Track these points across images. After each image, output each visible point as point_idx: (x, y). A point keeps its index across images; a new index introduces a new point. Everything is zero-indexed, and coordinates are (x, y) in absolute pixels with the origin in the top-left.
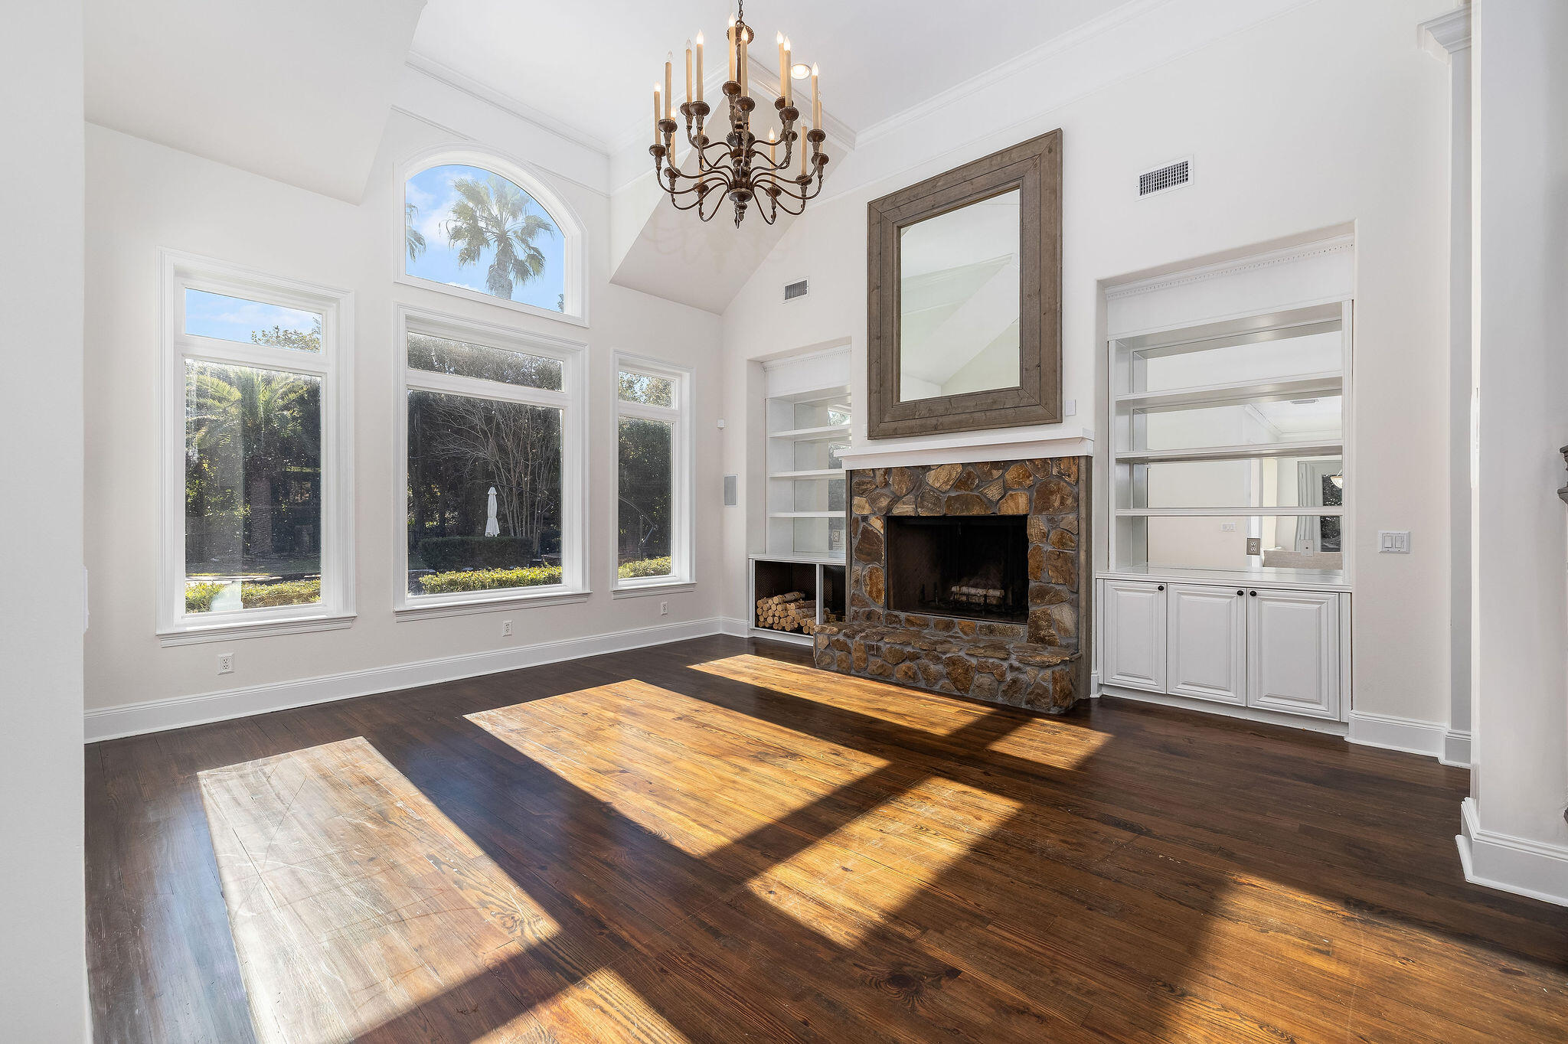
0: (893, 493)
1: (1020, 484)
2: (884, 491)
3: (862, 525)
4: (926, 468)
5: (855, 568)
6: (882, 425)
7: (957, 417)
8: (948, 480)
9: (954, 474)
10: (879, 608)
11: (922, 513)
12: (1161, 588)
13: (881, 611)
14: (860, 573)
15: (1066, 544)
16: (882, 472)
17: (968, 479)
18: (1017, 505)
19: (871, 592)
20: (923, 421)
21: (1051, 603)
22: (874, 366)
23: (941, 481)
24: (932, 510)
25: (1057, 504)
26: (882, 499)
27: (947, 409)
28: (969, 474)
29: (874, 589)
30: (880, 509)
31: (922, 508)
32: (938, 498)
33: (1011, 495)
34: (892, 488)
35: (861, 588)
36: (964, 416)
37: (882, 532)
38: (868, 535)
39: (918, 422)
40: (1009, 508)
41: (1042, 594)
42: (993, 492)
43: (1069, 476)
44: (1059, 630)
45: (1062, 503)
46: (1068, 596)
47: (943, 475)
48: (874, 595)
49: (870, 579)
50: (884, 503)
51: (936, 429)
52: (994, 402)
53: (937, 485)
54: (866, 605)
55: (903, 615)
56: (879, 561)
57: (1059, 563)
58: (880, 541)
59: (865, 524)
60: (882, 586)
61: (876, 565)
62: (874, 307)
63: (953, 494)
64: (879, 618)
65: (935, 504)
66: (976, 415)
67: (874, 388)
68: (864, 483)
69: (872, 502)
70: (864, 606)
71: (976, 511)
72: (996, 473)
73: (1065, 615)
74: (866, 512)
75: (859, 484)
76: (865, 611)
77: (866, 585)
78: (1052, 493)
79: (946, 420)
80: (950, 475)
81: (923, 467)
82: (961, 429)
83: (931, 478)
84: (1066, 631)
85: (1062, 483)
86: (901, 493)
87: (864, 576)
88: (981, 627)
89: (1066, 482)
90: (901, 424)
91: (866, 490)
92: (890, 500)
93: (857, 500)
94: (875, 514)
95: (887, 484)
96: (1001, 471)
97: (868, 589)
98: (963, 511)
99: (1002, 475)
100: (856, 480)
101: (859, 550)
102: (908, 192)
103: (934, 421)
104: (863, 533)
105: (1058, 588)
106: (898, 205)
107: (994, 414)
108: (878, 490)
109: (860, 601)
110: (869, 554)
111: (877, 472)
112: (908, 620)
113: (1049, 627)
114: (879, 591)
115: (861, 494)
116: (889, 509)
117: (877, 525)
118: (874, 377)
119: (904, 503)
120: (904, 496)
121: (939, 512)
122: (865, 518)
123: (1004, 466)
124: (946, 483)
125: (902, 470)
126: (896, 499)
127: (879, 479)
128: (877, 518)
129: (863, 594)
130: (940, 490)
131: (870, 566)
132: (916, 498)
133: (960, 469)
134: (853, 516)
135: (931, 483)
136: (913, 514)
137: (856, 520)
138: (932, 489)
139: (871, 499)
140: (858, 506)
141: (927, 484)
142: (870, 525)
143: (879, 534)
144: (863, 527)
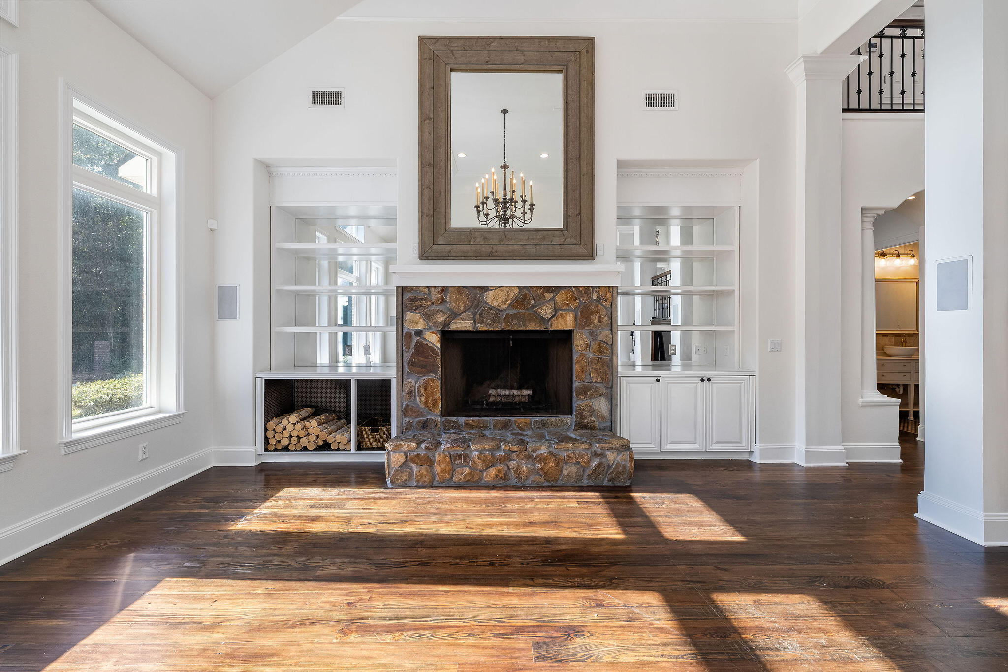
0: (450, 309)
1: (567, 305)
2: (440, 307)
3: (415, 339)
4: (484, 289)
5: (407, 380)
6: (435, 247)
7: (511, 247)
8: (506, 301)
9: (512, 295)
10: (435, 416)
11: (481, 328)
12: (657, 380)
13: (438, 419)
14: (413, 384)
15: (602, 351)
16: (438, 290)
17: (524, 299)
18: (564, 322)
19: (426, 403)
20: (478, 247)
21: (592, 397)
22: (426, 191)
23: (499, 300)
24: (490, 325)
25: (596, 322)
26: (439, 315)
27: (501, 240)
28: (525, 295)
29: (430, 399)
30: (436, 325)
31: (481, 323)
32: (496, 315)
33: (560, 314)
34: (449, 305)
35: (415, 399)
36: (516, 247)
37: (438, 345)
38: (422, 349)
39: (473, 247)
40: (558, 325)
41: (585, 391)
42: (546, 312)
43: (605, 301)
44: (597, 417)
45: (600, 321)
46: (604, 390)
47: (501, 296)
48: (430, 404)
49: (426, 390)
50: (440, 318)
53: (495, 304)
54: (422, 414)
55: (462, 420)
56: (436, 373)
57: (598, 367)
58: (437, 354)
59: (419, 338)
60: (438, 395)
61: (432, 376)
62: (426, 136)
63: (511, 312)
64: (436, 425)
65: (493, 320)
67: (425, 211)
68: (417, 300)
69: (428, 317)
70: (417, 416)
71: (532, 327)
72: (548, 296)
73: (602, 405)
74: (420, 327)
75: (412, 300)
76: (419, 421)
77: (420, 396)
78: (592, 313)
79: (501, 248)
80: (508, 295)
81: (481, 288)
82: (515, 258)
83: (489, 297)
84: (603, 417)
85: (600, 306)
86: (459, 309)
87: (419, 388)
89: (603, 305)
90: (456, 248)
91: (421, 306)
92: (446, 315)
93: (409, 315)
94: (429, 329)
95: (443, 301)
96: (552, 295)
97: (423, 399)
98: (520, 326)
99: (553, 298)
100: (407, 296)
101: (411, 363)
102: (462, 41)
103: (488, 249)
104: (416, 347)
105: (598, 385)
106: (452, 49)
108: (434, 307)
109: (414, 412)
110: (423, 367)
111: (432, 290)
112: (466, 424)
113: (591, 415)
114: (435, 401)
115: (415, 309)
116: (446, 324)
117: (433, 339)
118: (426, 201)
119: (462, 319)
120: (463, 312)
121: (497, 327)
122: (419, 333)
123: (555, 290)
124: (503, 302)
125: (460, 290)
126: (454, 315)
127: (434, 296)
128: (433, 332)
129: (418, 405)
130: (498, 307)
131: (426, 377)
132: (475, 314)
133: (517, 291)
134: (405, 331)
135: (489, 301)
136: (471, 329)
137: (409, 335)
138: (491, 307)
139: (425, 315)
140: (412, 321)
141: (486, 303)
142: (425, 339)
143: (435, 347)
144: (418, 341)
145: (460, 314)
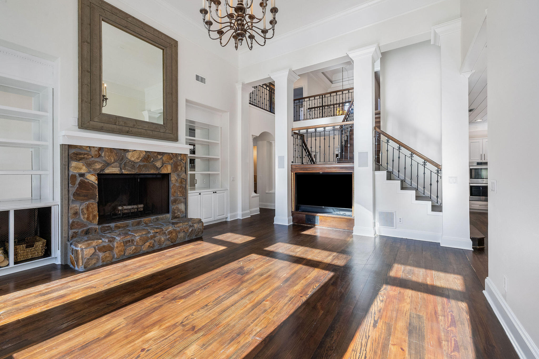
0: (104, 161)
1: (168, 161)
2: (98, 160)
3: (79, 179)
4: (126, 151)
6: (92, 122)
7: (140, 130)
8: (139, 158)
9: (142, 155)
10: (94, 225)
11: (124, 172)
12: (200, 194)
14: (78, 208)
15: (182, 183)
16: (96, 149)
17: (148, 158)
18: (167, 170)
19: (88, 219)
20: (121, 127)
21: (178, 203)
23: (135, 157)
24: (130, 171)
25: (180, 170)
26: (96, 165)
27: (134, 125)
28: (148, 156)
29: (91, 216)
30: (95, 170)
31: (125, 170)
32: (133, 165)
33: (165, 166)
34: (104, 158)
35: (80, 217)
36: (143, 130)
37: (97, 182)
38: (84, 185)
39: (118, 127)
40: (164, 171)
41: (175, 201)
42: (158, 164)
43: (184, 160)
44: (180, 213)
45: (181, 169)
46: (183, 200)
47: (136, 155)
48: (91, 218)
49: (87, 210)
50: (98, 166)
51: (127, 133)
52: (156, 128)
53: (133, 159)
54: (85, 226)
55: (112, 225)
56: (95, 199)
57: (181, 190)
58: (95, 188)
59: (82, 178)
60: (96, 213)
61: (92, 201)
63: (142, 164)
64: (96, 231)
65: (132, 168)
66: (148, 131)
68: (81, 154)
69: (89, 165)
70: (81, 227)
71: (152, 172)
72: (160, 157)
73: (182, 207)
74: (82, 171)
75: (77, 154)
76: (83, 231)
77: (83, 215)
78: (178, 166)
79: (134, 130)
80: (140, 155)
81: (124, 150)
83: (129, 155)
84: (183, 212)
85: (181, 163)
86: (111, 161)
87: (82, 209)
88: (153, 219)
89: (182, 162)
90: (106, 125)
91: (83, 158)
92: (102, 165)
93: (74, 164)
94: (89, 172)
95: (100, 156)
96: (161, 156)
97: (86, 216)
98: (146, 171)
99: (161, 158)
100: (72, 152)
101: (76, 194)
102: (110, 7)
103: (127, 129)
104: (80, 184)
105: (181, 198)
107: (156, 133)
108: (93, 159)
109: (79, 225)
110: (85, 196)
111: (92, 149)
112: (116, 227)
113: (178, 212)
114: (94, 216)
115: (78, 161)
116: (102, 170)
117: (93, 179)
119: (113, 167)
120: (113, 163)
121: (134, 172)
122: (82, 175)
123: (162, 154)
124: (138, 158)
125: (110, 150)
126: (107, 165)
127: (93, 153)
128: (92, 175)
129: (82, 220)
130: (134, 161)
131: (87, 203)
132: (120, 164)
133: (144, 153)
134: (70, 174)
135: (129, 158)
136: (118, 173)
137: (74, 177)
138: (130, 161)
139: (87, 164)
140: (76, 168)
141: (127, 158)
142: (86, 179)
143: (93, 184)
144: (81, 180)
145: (111, 164)
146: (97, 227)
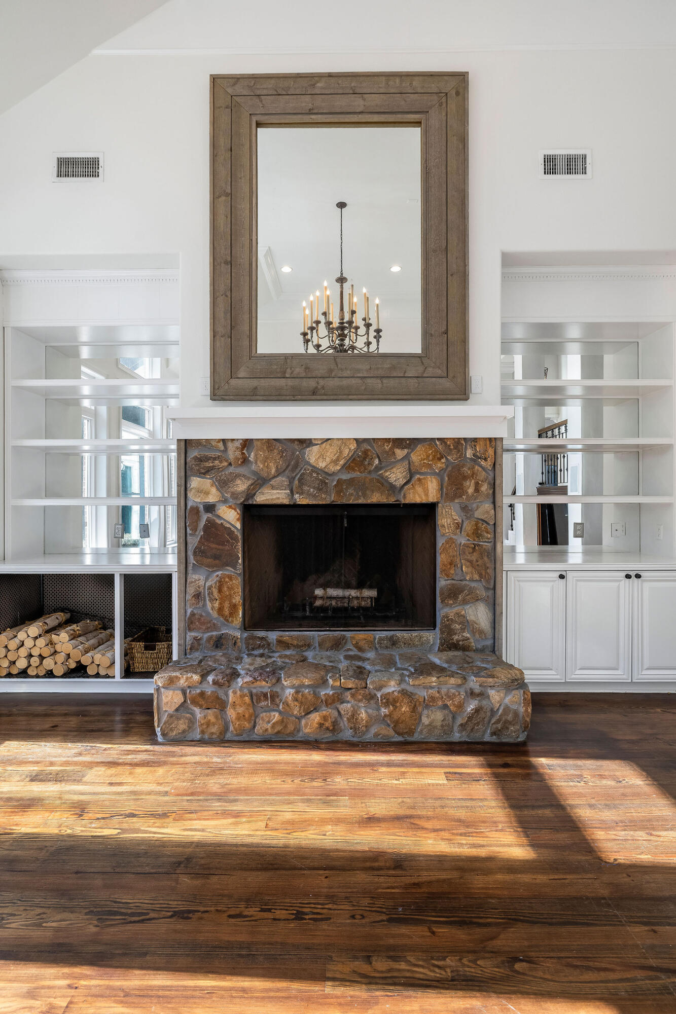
0: (255, 473)
1: (429, 466)
2: (242, 470)
3: (205, 517)
4: (306, 443)
5: (193, 577)
6: (233, 382)
7: (345, 382)
8: (338, 460)
9: (346, 451)
10: (234, 630)
11: (300, 500)
12: (561, 577)
14: (202, 583)
15: (481, 535)
16: (238, 444)
17: (364, 458)
19: (220, 610)
20: (296, 382)
21: (464, 602)
22: (221, 300)
23: (328, 460)
24: (314, 496)
25: (471, 490)
26: (238, 482)
27: (331, 371)
28: (365, 452)
29: (227, 605)
30: (234, 495)
31: (301, 494)
32: (322, 482)
33: (418, 480)
34: (253, 467)
35: (204, 605)
36: (354, 381)
37: (238, 525)
38: (214, 531)
39: (290, 382)
40: (416, 497)
41: (454, 595)
42: (396, 476)
43: (485, 460)
44: (473, 633)
45: (476, 489)
46: (484, 593)
47: (331, 453)
48: (226, 611)
49: (220, 591)
50: (241, 486)
51: (313, 393)
53: (322, 465)
54: (215, 627)
55: (273, 636)
56: (234, 567)
57: (474, 558)
58: (235, 539)
59: (210, 515)
60: (238, 599)
61: (229, 571)
62: (221, 219)
63: (345, 476)
64: (235, 643)
65: (320, 490)
67: (220, 330)
68: (207, 459)
69: (223, 484)
70: (208, 630)
71: (376, 498)
72: (400, 453)
73: (480, 616)
74: (211, 499)
75: (200, 460)
76: (211, 637)
77: (212, 601)
78: (465, 478)
80: (341, 452)
81: (302, 442)
82: (351, 397)
83: (312, 456)
84: (481, 633)
85: (477, 467)
86: (269, 473)
87: (210, 588)
88: (381, 639)
89: (481, 466)
90: (264, 383)
91: (213, 468)
92: (250, 482)
93: (195, 482)
94: (225, 501)
95: (245, 461)
96: (406, 451)
97: (217, 605)
98: (358, 497)
99: (408, 456)
100: (193, 453)
101: (198, 552)
102: (273, 81)
103: (312, 383)
104: (206, 528)
105: (473, 585)
106: (258, 92)
107: (392, 381)
108: (231, 469)
109: (203, 624)
110: (216, 557)
111: (230, 444)
112: (280, 642)
113: (462, 628)
114: (234, 607)
115: (204, 473)
116: (250, 494)
117: (231, 517)
118: (221, 314)
119: (273, 488)
120: (274, 477)
121: (323, 499)
122: (210, 508)
123: (409, 444)
124: (335, 462)
125: (270, 444)
126: (261, 481)
127: (233, 453)
128: (230, 507)
129: (208, 613)
130: (326, 470)
131: (219, 573)
132: (291, 480)
133: (353, 446)
134: (190, 504)
135: (312, 461)
136: (286, 501)
137: (195, 511)
138: (315, 469)
139: (219, 481)
140: (199, 491)
141: (308, 463)
142: (219, 517)
143: (233, 529)
144: (208, 520)
145: (270, 480)
146: (238, 634)
